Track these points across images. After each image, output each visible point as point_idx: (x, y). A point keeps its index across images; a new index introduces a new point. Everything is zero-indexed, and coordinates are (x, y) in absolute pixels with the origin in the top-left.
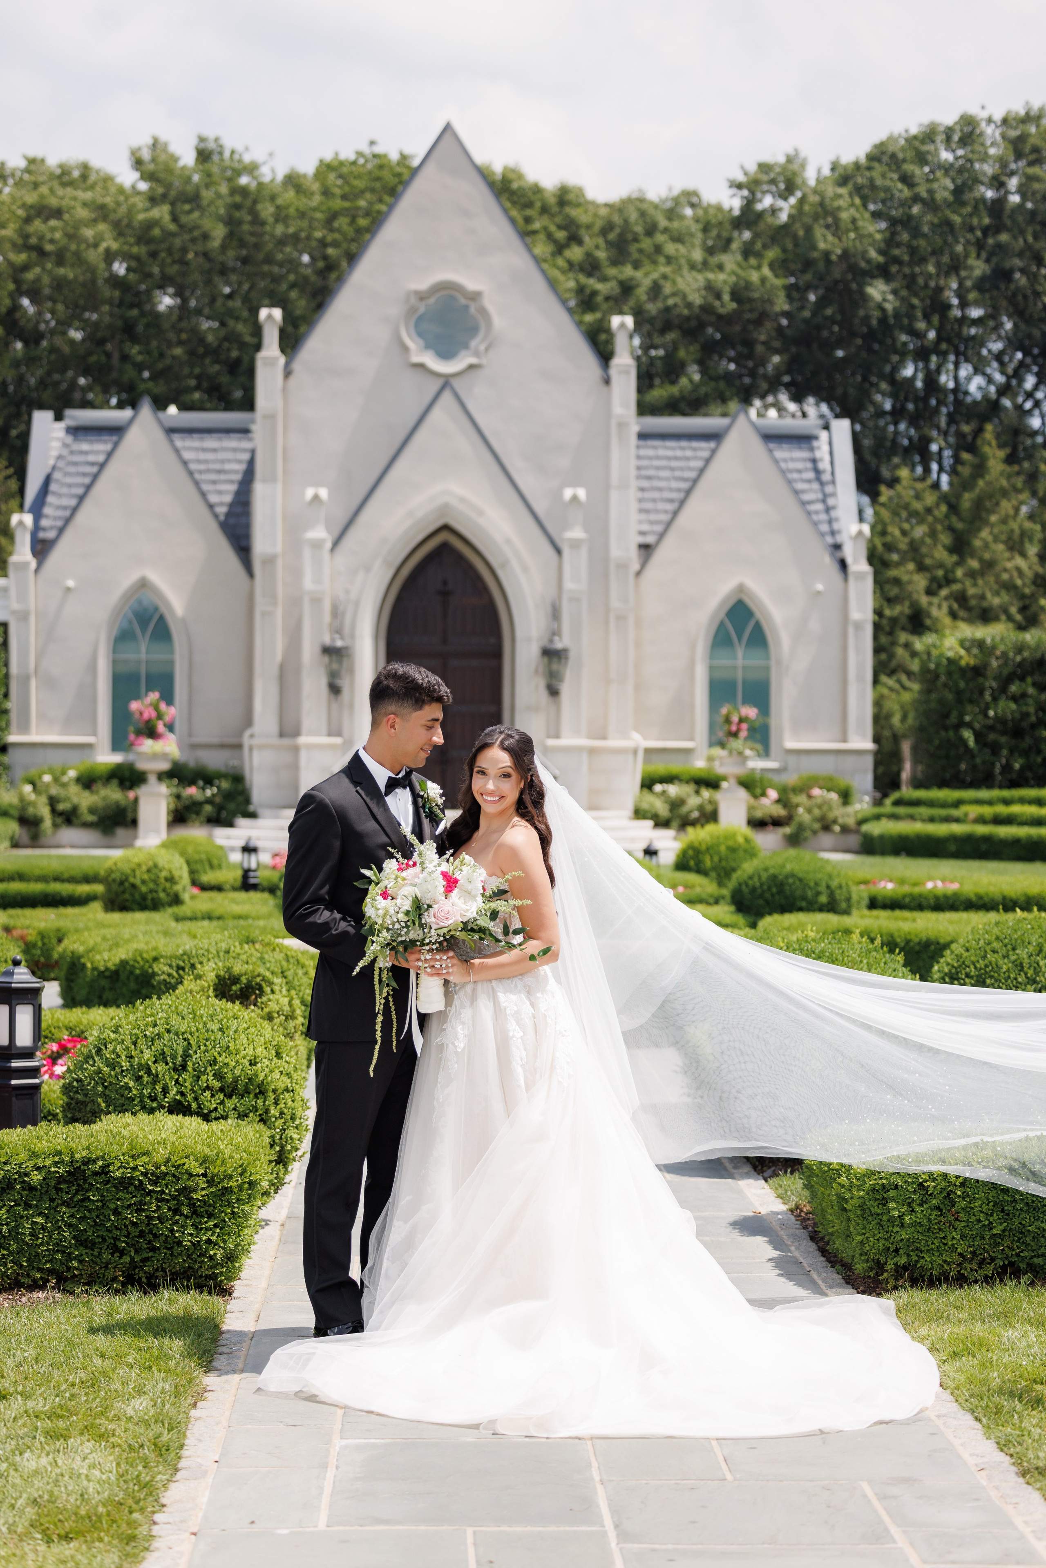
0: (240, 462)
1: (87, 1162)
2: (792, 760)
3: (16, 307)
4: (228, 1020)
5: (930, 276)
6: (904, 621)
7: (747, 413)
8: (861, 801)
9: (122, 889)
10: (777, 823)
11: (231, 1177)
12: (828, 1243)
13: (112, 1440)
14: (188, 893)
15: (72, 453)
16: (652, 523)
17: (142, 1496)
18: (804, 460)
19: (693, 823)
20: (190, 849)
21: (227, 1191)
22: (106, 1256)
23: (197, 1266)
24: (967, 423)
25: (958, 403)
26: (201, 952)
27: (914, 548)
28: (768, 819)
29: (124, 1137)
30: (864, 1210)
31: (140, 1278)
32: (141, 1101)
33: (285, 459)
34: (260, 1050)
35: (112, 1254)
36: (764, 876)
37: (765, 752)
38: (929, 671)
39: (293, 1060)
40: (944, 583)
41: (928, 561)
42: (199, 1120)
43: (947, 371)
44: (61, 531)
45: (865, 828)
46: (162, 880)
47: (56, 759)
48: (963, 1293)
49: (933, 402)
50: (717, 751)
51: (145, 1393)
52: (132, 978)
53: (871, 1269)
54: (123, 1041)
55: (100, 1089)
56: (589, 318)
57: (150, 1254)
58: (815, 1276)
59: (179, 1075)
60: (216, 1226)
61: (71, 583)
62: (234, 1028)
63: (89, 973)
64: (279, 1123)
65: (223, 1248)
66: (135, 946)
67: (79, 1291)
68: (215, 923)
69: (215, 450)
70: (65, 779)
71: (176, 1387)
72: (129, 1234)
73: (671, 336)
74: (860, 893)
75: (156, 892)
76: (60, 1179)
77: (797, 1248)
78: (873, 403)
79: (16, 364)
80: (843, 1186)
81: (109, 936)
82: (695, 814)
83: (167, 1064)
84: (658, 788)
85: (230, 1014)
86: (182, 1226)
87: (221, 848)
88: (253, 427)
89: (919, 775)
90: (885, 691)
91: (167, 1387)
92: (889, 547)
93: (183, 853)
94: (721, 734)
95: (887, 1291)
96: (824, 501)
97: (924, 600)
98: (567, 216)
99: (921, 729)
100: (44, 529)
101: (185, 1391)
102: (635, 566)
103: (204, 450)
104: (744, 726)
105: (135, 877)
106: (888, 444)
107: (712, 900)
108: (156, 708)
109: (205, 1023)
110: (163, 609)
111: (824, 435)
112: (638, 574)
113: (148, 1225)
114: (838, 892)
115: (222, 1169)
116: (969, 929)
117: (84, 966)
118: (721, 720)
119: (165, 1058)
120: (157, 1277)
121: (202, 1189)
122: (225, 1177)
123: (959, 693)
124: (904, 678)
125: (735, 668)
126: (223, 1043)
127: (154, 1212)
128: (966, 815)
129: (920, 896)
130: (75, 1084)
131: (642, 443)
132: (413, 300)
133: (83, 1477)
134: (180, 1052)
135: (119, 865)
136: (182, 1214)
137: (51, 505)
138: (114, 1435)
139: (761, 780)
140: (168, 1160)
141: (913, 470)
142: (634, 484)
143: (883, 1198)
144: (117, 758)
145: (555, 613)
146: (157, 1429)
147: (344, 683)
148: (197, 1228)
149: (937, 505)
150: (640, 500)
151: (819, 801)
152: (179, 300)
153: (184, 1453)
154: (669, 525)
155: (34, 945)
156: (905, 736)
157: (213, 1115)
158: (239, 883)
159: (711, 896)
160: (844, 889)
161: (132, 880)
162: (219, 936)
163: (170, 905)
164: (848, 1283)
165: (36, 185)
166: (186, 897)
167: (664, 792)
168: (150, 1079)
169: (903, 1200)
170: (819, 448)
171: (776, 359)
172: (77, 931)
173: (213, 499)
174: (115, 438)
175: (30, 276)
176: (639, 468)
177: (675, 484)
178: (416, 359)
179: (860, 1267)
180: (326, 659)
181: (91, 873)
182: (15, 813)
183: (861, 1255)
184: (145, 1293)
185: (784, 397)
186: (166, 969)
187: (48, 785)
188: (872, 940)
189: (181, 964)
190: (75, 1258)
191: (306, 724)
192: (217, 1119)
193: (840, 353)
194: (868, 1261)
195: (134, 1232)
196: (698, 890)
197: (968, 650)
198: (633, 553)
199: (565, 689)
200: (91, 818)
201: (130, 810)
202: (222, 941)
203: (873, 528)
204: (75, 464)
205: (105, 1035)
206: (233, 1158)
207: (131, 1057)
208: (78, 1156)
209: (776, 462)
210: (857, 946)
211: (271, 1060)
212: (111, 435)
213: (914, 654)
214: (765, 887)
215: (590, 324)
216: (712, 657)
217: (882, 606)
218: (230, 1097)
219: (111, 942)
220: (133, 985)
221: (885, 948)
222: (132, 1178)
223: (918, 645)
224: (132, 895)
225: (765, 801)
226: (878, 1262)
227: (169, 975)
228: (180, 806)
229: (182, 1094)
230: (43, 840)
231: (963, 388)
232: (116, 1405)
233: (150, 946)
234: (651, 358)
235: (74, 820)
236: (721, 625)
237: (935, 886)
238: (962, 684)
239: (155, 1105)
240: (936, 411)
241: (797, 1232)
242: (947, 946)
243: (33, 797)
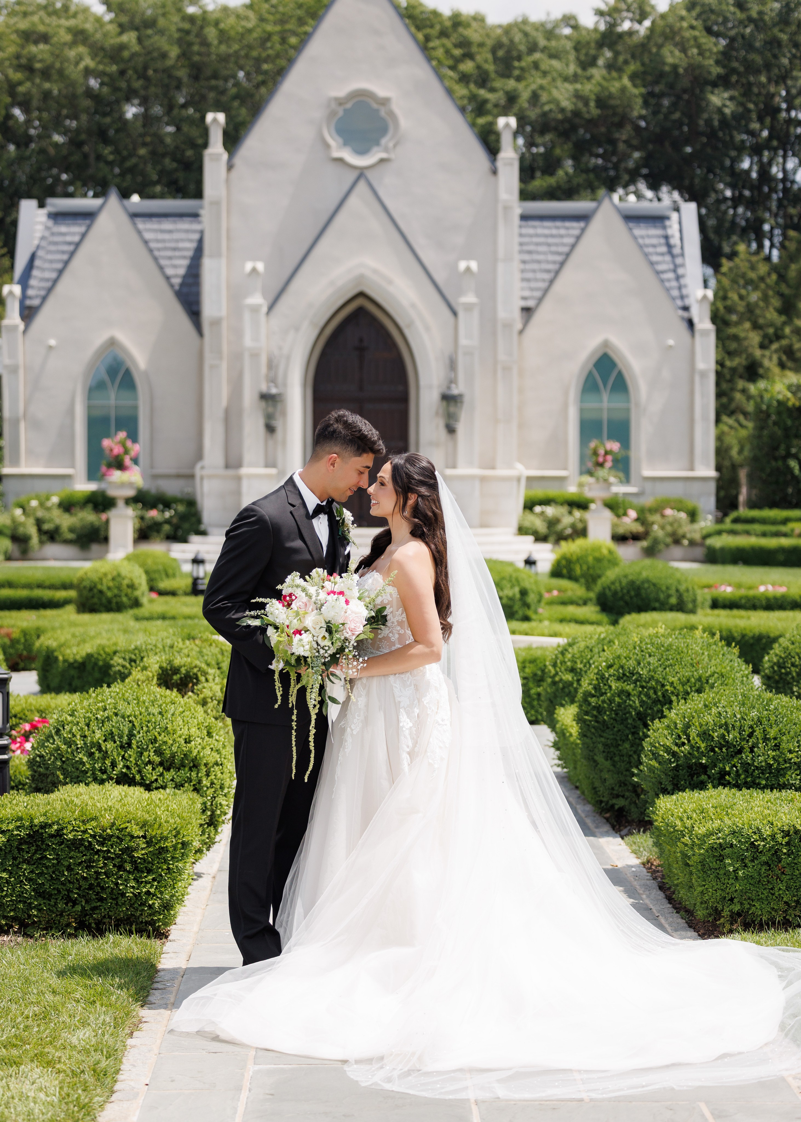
0: (191, 241)
1: (44, 826)
2: (648, 486)
3: (9, 116)
4: (167, 705)
5: (763, 86)
6: (741, 370)
7: (611, 199)
8: (705, 519)
9: (90, 594)
10: (636, 537)
11: (167, 838)
12: (674, 893)
13: (58, 1066)
14: (146, 598)
15: (53, 234)
16: (532, 289)
17: (80, 1117)
18: (658, 237)
19: (565, 538)
20: (149, 562)
21: (163, 850)
22: (61, 905)
23: (138, 913)
24: (794, 207)
25: (785, 190)
26: (149, 647)
27: (750, 309)
28: (628, 535)
29: (76, 805)
30: (704, 865)
31: (90, 924)
32: (93, 774)
33: (228, 238)
34: (194, 731)
35: (66, 904)
36: (624, 582)
37: (627, 479)
38: (761, 411)
39: (222, 739)
40: (774, 339)
41: (761, 321)
42: (142, 789)
43: (777, 164)
44: (44, 299)
45: (709, 542)
46: (125, 587)
47: (41, 487)
48: (787, 936)
49: (766, 189)
50: (587, 479)
51: (89, 1024)
52: (96, 669)
53: (710, 915)
54: (78, 723)
55: (59, 763)
56: (481, 121)
57: (99, 904)
58: (662, 920)
59: (125, 752)
60: (154, 880)
61: (52, 342)
62: (172, 712)
63: (61, 664)
64: (210, 792)
65: (161, 899)
66: (98, 641)
67: (37, 935)
68: (167, 622)
69: (170, 232)
70: (49, 504)
71: (115, 1019)
72: (80, 886)
73: (548, 137)
74: (704, 596)
75: (120, 596)
76: (22, 841)
77: (648, 897)
78: (716, 191)
79: (10, 164)
80: (686, 845)
81: (77, 634)
82: (569, 531)
83: (115, 742)
84: (538, 509)
85: (168, 700)
86: (126, 880)
87: (175, 560)
88: (202, 212)
89: (754, 498)
90: (726, 429)
91: (108, 1019)
92: (729, 310)
93: (143, 565)
94: (590, 465)
95: (724, 934)
96: (675, 271)
97: (758, 353)
98: (461, 35)
99: (755, 459)
100: (30, 298)
101: (123, 1023)
102: (519, 326)
103: (162, 231)
104: (609, 458)
105: (102, 584)
106: (727, 225)
107: (581, 602)
108: (123, 444)
109: (147, 708)
110: (129, 364)
111: (675, 216)
112: (521, 332)
113: (97, 879)
114: (685, 595)
115: (159, 832)
116: (794, 625)
117: (56, 658)
118: (589, 452)
119: (113, 737)
120: (104, 923)
121: (142, 849)
122: (162, 838)
123: (786, 430)
124: (741, 418)
125: (601, 410)
126: (162, 725)
127: (101, 868)
128: (792, 530)
129: (754, 597)
130: (38, 759)
131: (524, 223)
132: (333, 105)
133: (31, 1099)
134: (126, 732)
135: (89, 574)
136: (125, 870)
137: (35, 277)
138: (59, 1062)
139: (624, 502)
140: (113, 824)
141: (749, 246)
142: (517, 257)
143: (721, 855)
144: (92, 487)
145: (452, 365)
146: (97, 1056)
147: (278, 424)
148: (138, 881)
149: (769, 274)
150: (523, 271)
151: (671, 519)
152: (142, 110)
153: (120, 1077)
154: (546, 291)
155: (18, 641)
156: (741, 466)
157: (154, 785)
158: (189, 589)
159: (581, 598)
160: (691, 592)
161: (99, 587)
162: (165, 634)
163: (132, 607)
164: (690, 927)
165: (25, 14)
166: (144, 600)
167: (543, 513)
168: (100, 755)
169: (738, 857)
170: (670, 227)
171: (637, 155)
172: (53, 629)
173: (169, 272)
174: (88, 222)
175: (21, 89)
176: (521, 244)
177: (551, 258)
178: (336, 154)
179: (700, 913)
180: (263, 404)
181: (68, 581)
182: (8, 532)
183: (701, 903)
184: (93, 937)
185: (642, 186)
186: (121, 661)
187: (34, 509)
188: (713, 634)
189: (133, 657)
190: (34, 907)
191: (247, 457)
192: (157, 788)
193: (689, 150)
194: (707, 909)
195: (85, 885)
196: (569, 593)
197: (794, 393)
198: (517, 315)
199: (461, 427)
200: (71, 536)
201: (103, 529)
202: (167, 638)
203: (715, 295)
204: (56, 243)
205: (63, 718)
206: (168, 822)
207: (85, 736)
208: (36, 821)
209: (635, 238)
210: (700, 641)
211: (203, 739)
212: (85, 219)
213: (749, 398)
214: (625, 591)
215: (482, 126)
216: (582, 401)
217: (723, 358)
218: (168, 769)
219: (79, 639)
220: (97, 675)
221: (723, 642)
222: (82, 839)
223: (752, 389)
224: (100, 599)
225: (626, 520)
226: (716, 909)
227: (123, 666)
228: (144, 525)
229: (128, 768)
230: (31, 554)
231: (791, 177)
232: (63, 1035)
233: (111, 642)
234: (533, 154)
235: (57, 537)
236: (590, 374)
237: (767, 590)
238: (789, 422)
239: (105, 777)
240: (768, 197)
241: (648, 882)
242: (775, 640)
243: (22, 519)
